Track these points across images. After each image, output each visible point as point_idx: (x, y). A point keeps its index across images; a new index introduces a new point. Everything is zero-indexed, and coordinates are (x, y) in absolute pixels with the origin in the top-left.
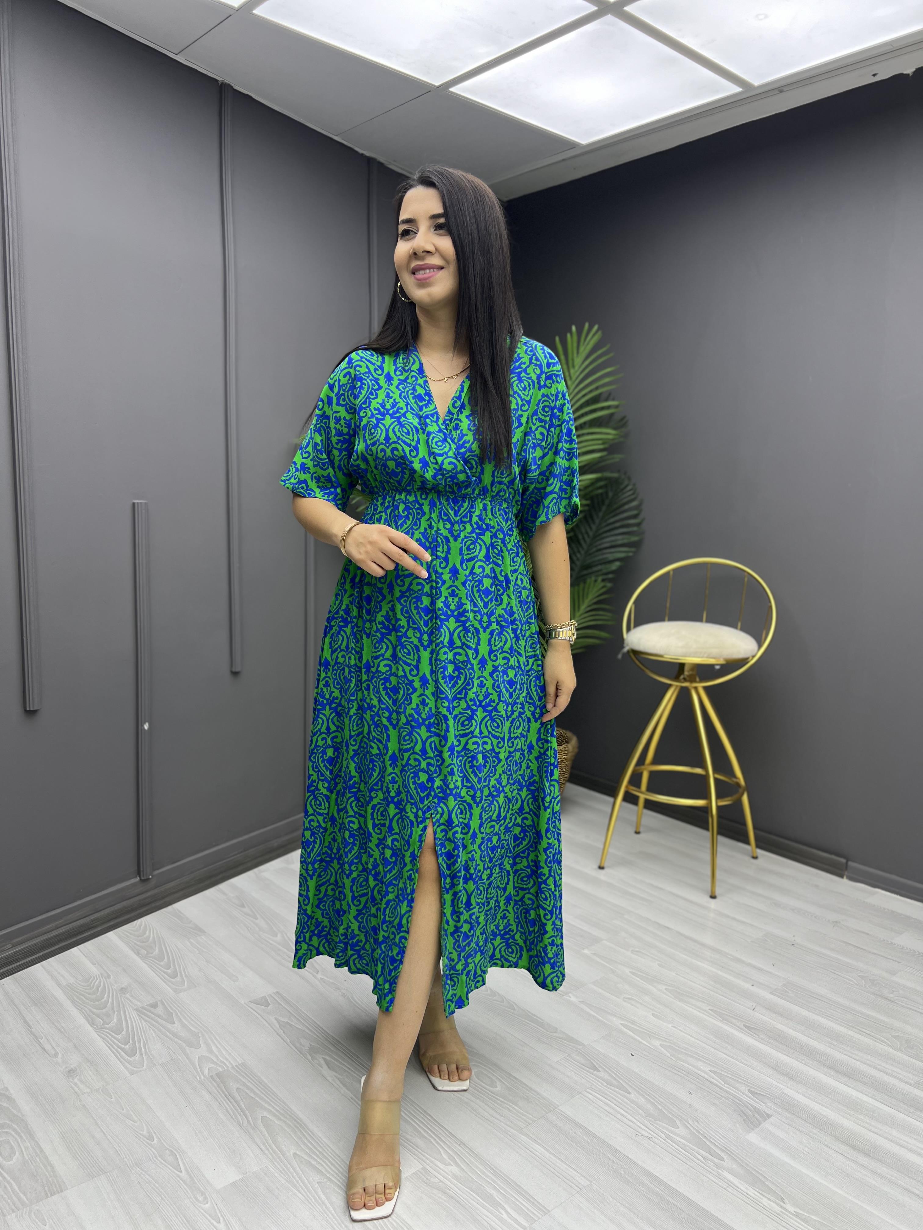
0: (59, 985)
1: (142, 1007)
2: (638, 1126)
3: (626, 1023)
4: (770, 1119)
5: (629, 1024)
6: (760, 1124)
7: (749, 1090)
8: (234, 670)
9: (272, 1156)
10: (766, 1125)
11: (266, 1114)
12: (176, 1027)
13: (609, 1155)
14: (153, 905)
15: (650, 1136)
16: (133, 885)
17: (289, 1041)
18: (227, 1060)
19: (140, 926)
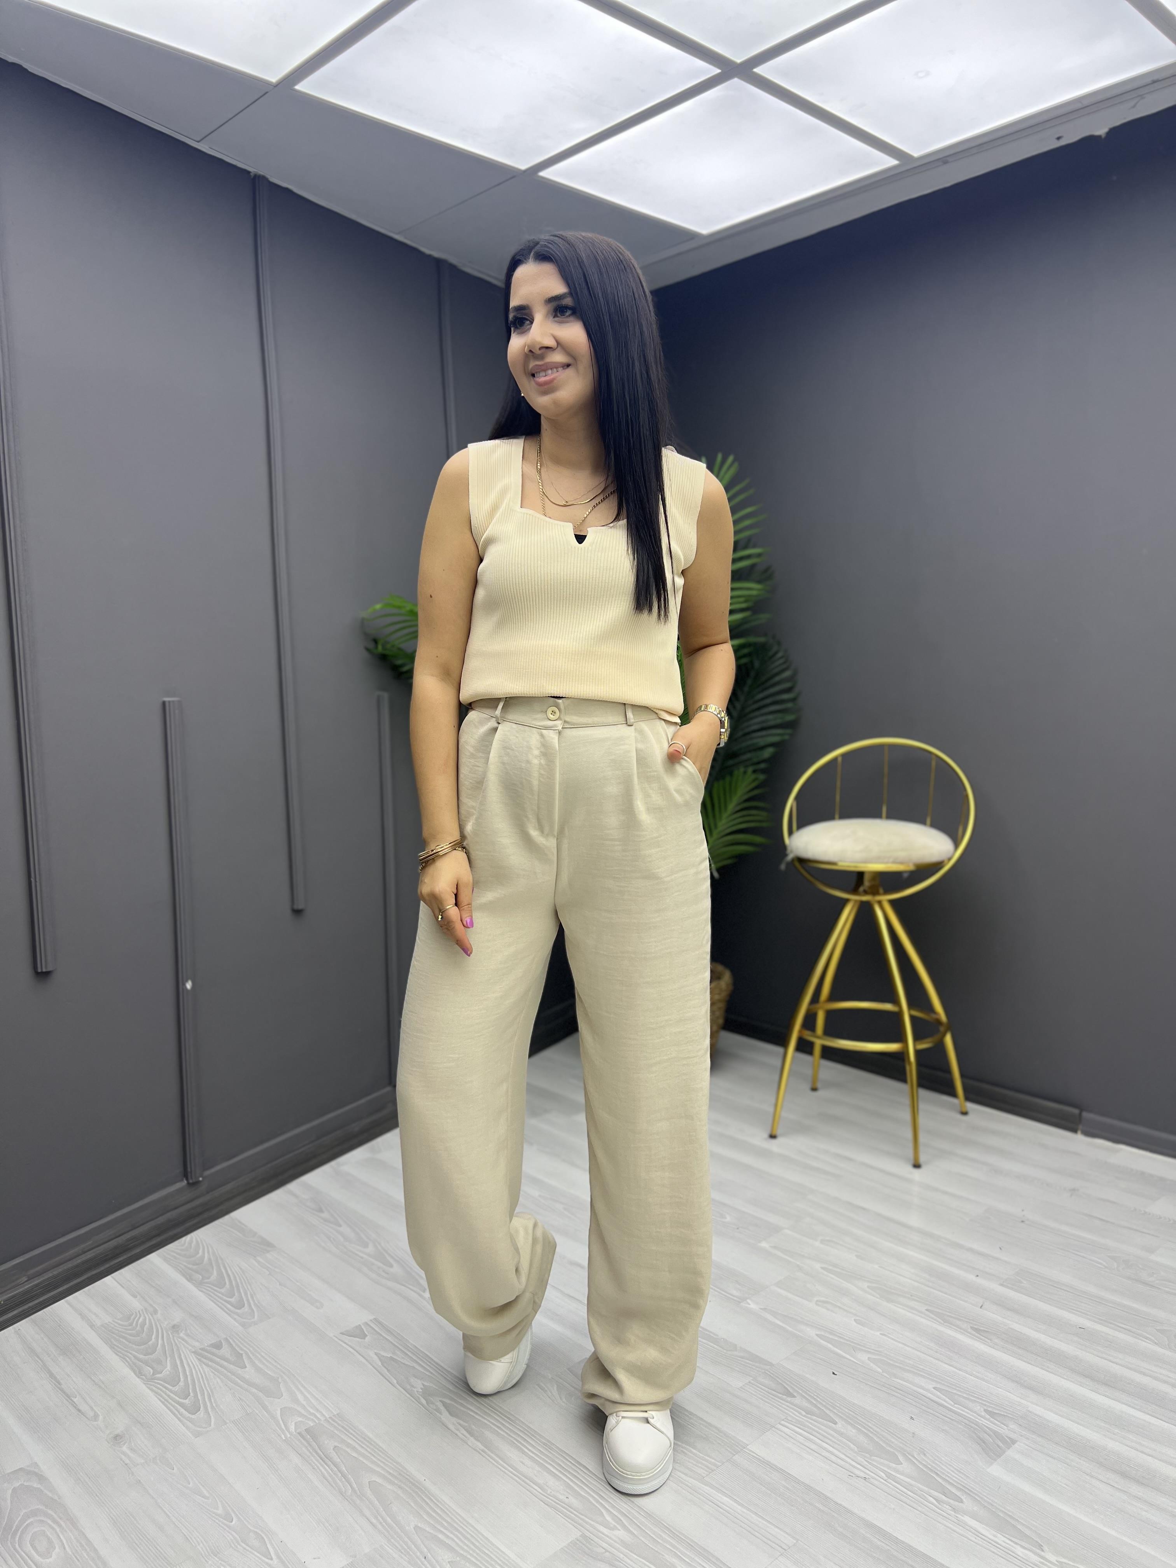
0: (92, 1326)
1: (202, 1349)
2: (850, 1464)
3: (823, 1333)
4: (1016, 1445)
5: (827, 1335)
6: (1004, 1452)
7: (985, 1411)
8: (296, 907)
9: (388, 1532)
10: (1010, 1453)
11: (375, 1478)
12: (249, 1373)
13: (817, 1505)
14: (206, 1215)
15: (867, 1477)
16: (179, 1191)
17: (395, 1382)
18: (317, 1410)
19: (190, 1243)
